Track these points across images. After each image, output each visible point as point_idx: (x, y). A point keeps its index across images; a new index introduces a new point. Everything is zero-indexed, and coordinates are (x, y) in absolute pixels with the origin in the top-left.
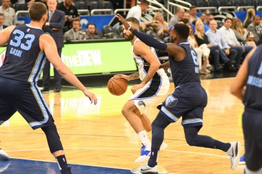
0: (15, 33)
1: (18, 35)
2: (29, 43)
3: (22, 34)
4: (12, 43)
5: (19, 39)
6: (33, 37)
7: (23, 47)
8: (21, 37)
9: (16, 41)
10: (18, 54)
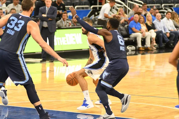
2: (20, 26)
6: (23, 22)
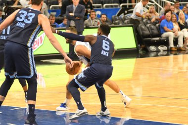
0: (20, 12)
1: (23, 14)
2: (31, 19)
3: (25, 13)
4: (18, 19)
5: (23, 17)
6: (34, 15)
7: (26, 21)
8: (25, 15)
9: (21, 18)
10: (23, 25)
